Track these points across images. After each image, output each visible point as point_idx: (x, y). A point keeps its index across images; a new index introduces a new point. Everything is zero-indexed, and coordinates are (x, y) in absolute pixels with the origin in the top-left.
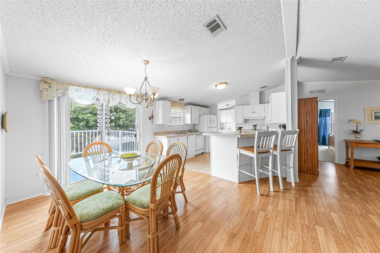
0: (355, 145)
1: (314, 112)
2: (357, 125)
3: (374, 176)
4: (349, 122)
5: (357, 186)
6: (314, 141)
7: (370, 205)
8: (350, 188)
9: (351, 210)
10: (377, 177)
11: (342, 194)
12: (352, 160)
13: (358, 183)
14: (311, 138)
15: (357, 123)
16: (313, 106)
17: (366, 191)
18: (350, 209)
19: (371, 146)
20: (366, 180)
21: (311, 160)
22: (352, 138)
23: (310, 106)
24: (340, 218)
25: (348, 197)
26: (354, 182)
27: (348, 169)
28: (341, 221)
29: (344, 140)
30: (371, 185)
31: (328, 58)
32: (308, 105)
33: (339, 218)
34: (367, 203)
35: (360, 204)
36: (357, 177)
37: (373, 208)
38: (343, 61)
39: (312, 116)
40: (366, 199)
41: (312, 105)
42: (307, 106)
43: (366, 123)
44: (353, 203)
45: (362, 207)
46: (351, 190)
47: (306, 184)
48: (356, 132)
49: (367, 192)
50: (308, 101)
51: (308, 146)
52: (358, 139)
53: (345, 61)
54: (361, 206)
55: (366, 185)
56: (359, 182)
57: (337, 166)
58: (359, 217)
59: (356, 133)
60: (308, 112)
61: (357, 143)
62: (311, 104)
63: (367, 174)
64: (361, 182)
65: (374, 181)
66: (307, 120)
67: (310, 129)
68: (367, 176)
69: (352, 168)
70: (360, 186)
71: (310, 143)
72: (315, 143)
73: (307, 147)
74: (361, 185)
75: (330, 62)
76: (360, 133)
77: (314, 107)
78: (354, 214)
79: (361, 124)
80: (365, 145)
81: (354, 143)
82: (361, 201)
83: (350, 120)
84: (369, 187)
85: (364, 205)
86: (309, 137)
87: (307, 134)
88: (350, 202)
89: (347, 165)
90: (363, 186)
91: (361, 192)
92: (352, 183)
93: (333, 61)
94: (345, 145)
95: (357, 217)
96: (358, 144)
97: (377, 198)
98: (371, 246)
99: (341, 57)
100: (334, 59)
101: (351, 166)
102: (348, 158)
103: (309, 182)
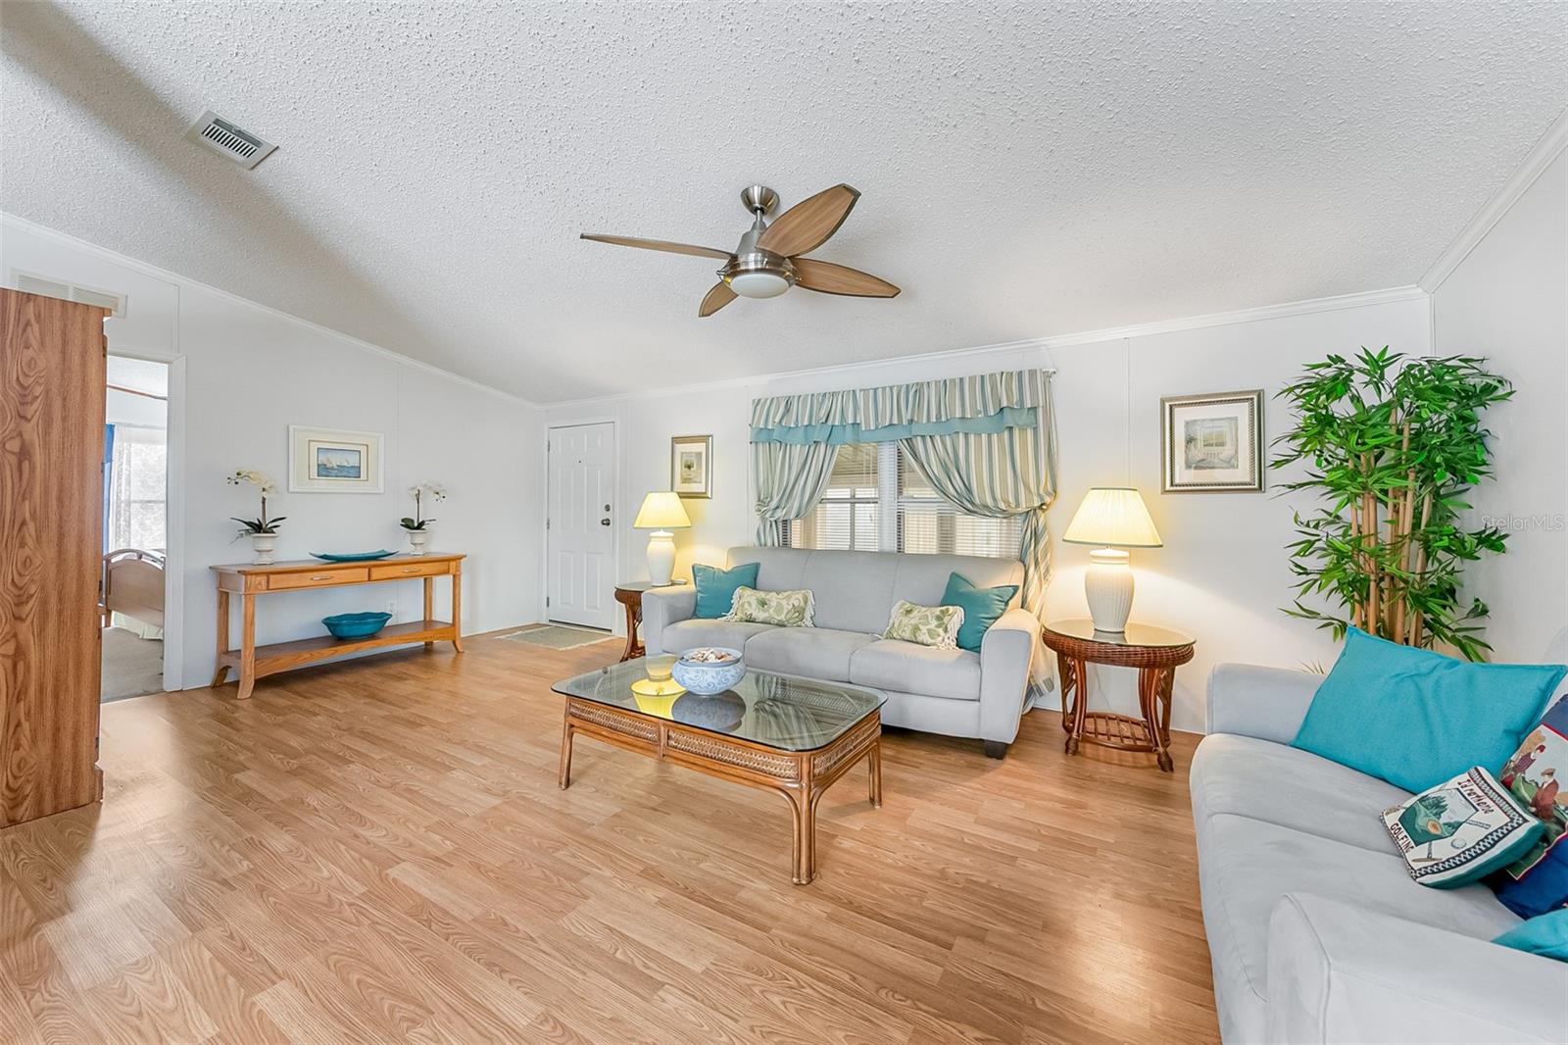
0: (260, 584)
1: (84, 396)
2: (265, 494)
3: (326, 697)
4: (236, 483)
5: (295, 763)
6: (72, 588)
7: (373, 825)
8: (276, 790)
9: (330, 902)
10: (335, 695)
11: (260, 843)
12: (247, 653)
13: (293, 747)
14: (53, 567)
15: (264, 490)
16: (76, 359)
17: (332, 771)
18: (322, 898)
19: (312, 579)
20: (313, 723)
21: (49, 724)
22: (243, 554)
23: (55, 358)
24: (306, 993)
25: (293, 841)
26: (280, 753)
27: (233, 701)
28: (319, 1008)
29: (210, 568)
30: (333, 735)
31: (192, 95)
32: (34, 343)
33: (305, 998)
34: (361, 822)
35: (343, 847)
36: (280, 726)
37: (384, 833)
38: (253, 168)
39: (64, 419)
40: (350, 806)
41: (63, 352)
42: (27, 347)
43: (291, 489)
44: (320, 860)
45: (353, 853)
46: (286, 796)
47: (28, 913)
48: (258, 528)
49: (338, 774)
50: (38, 317)
51: (24, 629)
52: (266, 559)
53: (260, 169)
54: (348, 852)
55: (323, 745)
56: (295, 742)
57: (177, 702)
58: (367, 914)
59: (260, 532)
60: (38, 390)
61: (268, 574)
62: (58, 342)
63: (305, 697)
64: (299, 739)
65: (332, 714)
66: (23, 447)
67: (46, 505)
68: (305, 704)
69: (246, 690)
70: (304, 760)
71: (44, 603)
72: (80, 598)
73: (21, 637)
74: (307, 752)
75: (191, 137)
76: (274, 530)
77: (84, 365)
78: (348, 912)
79: (277, 493)
80: (294, 580)
81: (257, 574)
82: (337, 825)
83: (238, 474)
84: (332, 746)
85: (356, 836)
86: (37, 562)
87: (23, 545)
88: (308, 862)
89: (223, 684)
90: (315, 754)
91: (323, 783)
92: (274, 758)
93: (211, 134)
94: (215, 591)
95: (361, 918)
96: (272, 577)
97: (373, 779)
98: (467, 1025)
99: (251, 131)
100: (217, 122)
101: (244, 685)
102: (224, 651)
103: (44, 881)
